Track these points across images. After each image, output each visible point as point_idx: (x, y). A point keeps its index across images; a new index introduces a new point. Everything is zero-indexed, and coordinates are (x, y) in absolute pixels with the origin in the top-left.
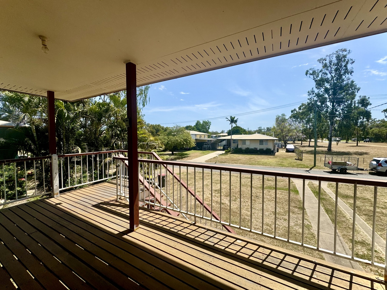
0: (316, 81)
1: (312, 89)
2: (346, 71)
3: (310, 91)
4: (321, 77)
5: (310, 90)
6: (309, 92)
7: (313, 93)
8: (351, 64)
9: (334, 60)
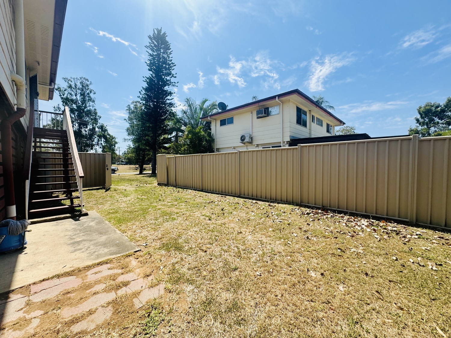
0: (62, 98)
1: (58, 105)
2: (90, 99)
3: (56, 107)
4: (67, 96)
5: (56, 105)
6: (54, 107)
7: (59, 109)
8: (93, 94)
9: (79, 85)
